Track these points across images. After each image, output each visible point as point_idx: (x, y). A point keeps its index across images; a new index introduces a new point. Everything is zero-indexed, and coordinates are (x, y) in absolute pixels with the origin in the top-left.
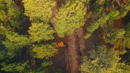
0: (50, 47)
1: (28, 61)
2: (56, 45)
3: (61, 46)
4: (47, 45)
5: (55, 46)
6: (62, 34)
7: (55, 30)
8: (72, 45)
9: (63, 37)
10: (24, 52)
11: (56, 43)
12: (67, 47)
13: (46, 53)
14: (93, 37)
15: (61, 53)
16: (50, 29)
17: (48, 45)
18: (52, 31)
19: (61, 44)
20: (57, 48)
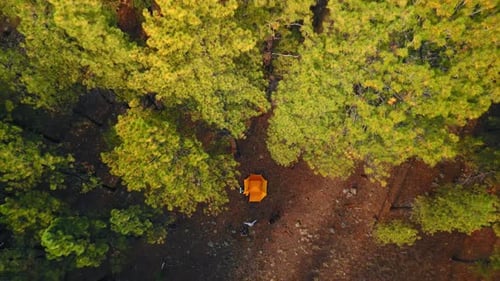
0: (197, 158)
1: (72, 160)
2: (231, 174)
3: (249, 197)
4: (188, 143)
5: (224, 173)
6: (289, 143)
7: (273, 97)
8: (297, 225)
9: (286, 163)
10: (100, 125)
11: (234, 164)
12: (272, 221)
13: (162, 173)
14: (410, 257)
15: (230, 227)
16: (251, 80)
17: (195, 145)
18: (257, 96)
19: (255, 189)
20: (227, 188)
